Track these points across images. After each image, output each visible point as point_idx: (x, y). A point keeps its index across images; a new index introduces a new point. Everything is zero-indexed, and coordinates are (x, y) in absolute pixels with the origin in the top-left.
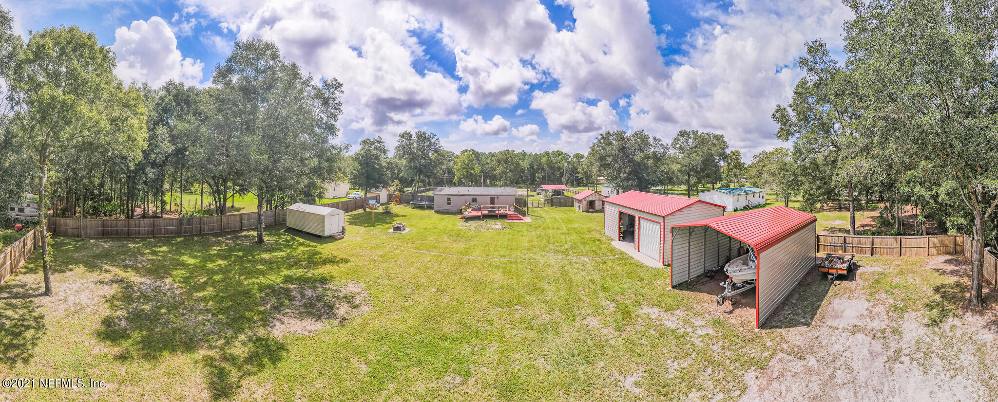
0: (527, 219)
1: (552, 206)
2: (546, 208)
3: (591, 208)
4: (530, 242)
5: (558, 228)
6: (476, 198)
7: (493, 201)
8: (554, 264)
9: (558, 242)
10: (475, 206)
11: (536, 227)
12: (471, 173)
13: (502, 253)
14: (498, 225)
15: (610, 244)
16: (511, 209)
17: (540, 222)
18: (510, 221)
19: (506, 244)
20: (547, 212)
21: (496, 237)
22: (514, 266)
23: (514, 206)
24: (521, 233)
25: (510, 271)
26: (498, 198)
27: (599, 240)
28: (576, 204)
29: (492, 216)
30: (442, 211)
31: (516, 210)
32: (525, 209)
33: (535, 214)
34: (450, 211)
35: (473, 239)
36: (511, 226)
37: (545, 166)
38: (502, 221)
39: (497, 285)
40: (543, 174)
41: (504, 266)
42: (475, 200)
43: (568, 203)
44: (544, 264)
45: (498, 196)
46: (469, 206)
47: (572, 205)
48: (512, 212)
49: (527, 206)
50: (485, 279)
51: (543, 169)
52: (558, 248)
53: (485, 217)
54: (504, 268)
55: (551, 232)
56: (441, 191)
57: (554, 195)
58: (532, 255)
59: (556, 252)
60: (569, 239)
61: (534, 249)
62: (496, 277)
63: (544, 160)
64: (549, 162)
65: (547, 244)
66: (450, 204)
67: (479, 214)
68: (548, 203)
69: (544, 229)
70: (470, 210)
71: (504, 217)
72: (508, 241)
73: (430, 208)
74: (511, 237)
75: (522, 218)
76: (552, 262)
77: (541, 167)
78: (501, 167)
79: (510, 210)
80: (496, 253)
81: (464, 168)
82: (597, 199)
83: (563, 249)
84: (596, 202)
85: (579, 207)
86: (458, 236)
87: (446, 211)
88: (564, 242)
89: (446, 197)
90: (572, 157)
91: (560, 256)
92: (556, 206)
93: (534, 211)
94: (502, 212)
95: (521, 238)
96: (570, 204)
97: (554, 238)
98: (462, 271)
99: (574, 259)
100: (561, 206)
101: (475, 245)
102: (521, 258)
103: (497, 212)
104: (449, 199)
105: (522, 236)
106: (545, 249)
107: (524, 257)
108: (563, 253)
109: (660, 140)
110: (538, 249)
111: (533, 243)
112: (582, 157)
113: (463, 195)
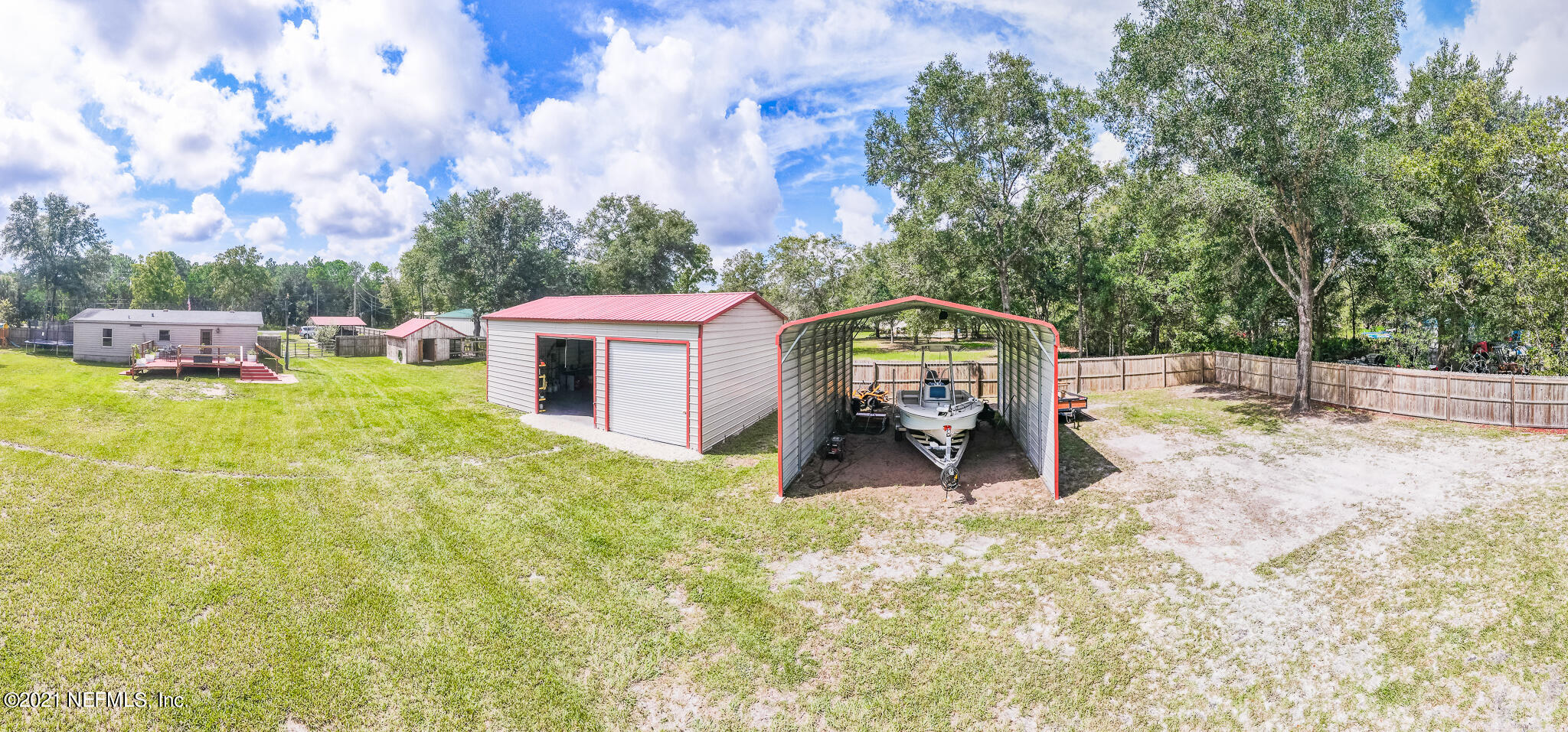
0: (287, 379)
1: (338, 354)
2: (325, 359)
3: (425, 358)
4: (302, 425)
5: (367, 395)
6: (167, 332)
7: (206, 337)
8: (388, 485)
9: (377, 425)
10: (165, 346)
11: (310, 394)
12: (165, 293)
13: (225, 457)
14: (216, 389)
15: (517, 421)
16: (249, 357)
17: (320, 382)
18: (247, 382)
19: (236, 430)
20: (328, 365)
21: (210, 415)
22: (261, 498)
23: (256, 349)
24: (276, 407)
25: (248, 519)
26: (218, 331)
27: (481, 416)
28: (392, 349)
29: (203, 370)
30: (91, 358)
31: (261, 357)
32: (282, 362)
33: (304, 369)
34: (109, 359)
35: (145, 417)
36: (248, 391)
37: (316, 287)
38: (227, 381)
39: (199, 580)
40: (310, 302)
41: (229, 498)
42: (164, 335)
43: (372, 349)
44: (359, 488)
45: (219, 328)
46: (151, 347)
47: (382, 352)
48: (251, 361)
49: (283, 353)
50: (155, 548)
51: (310, 292)
52: (385, 440)
53: (187, 372)
54: (229, 508)
55: (350, 403)
56: (89, 315)
57: (339, 333)
58: (314, 462)
59: (380, 449)
60: (403, 417)
61: (317, 444)
62: (197, 541)
63: (312, 275)
64: (324, 282)
65: (348, 429)
66: (107, 342)
67: (173, 364)
68: (328, 349)
69: (331, 396)
70: (152, 356)
71: (233, 372)
72: (243, 424)
73: (67, 353)
74: (250, 414)
75: (275, 375)
76: (381, 480)
77: (306, 289)
78: (228, 282)
79: (246, 359)
80: (206, 456)
81: (152, 282)
82: (440, 335)
83: (397, 440)
84: (438, 342)
85: (400, 354)
86: (109, 408)
87: (98, 359)
88: (393, 424)
89: (100, 329)
90: (367, 270)
91: (399, 462)
92: (347, 354)
93: (301, 364)
94: (229, 360)
95: (275, 416)
96: (377, 350)
97: (363, 415)
98: (85, 510)
99: (443, 467)
100: (357, 354)
101: (147, 433)
102: (283, 472)
103: (215, 362)
104: (108, 333)
105: (280, 413)
106: (350, 442)
107: (290, 467)
108: (402, 450)
109: (565, 215)
110: (328, 444)
111: (310, 430)
112: (384, 270)
113: (139, 325)
